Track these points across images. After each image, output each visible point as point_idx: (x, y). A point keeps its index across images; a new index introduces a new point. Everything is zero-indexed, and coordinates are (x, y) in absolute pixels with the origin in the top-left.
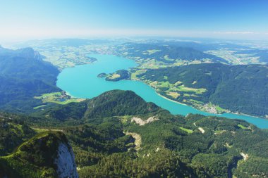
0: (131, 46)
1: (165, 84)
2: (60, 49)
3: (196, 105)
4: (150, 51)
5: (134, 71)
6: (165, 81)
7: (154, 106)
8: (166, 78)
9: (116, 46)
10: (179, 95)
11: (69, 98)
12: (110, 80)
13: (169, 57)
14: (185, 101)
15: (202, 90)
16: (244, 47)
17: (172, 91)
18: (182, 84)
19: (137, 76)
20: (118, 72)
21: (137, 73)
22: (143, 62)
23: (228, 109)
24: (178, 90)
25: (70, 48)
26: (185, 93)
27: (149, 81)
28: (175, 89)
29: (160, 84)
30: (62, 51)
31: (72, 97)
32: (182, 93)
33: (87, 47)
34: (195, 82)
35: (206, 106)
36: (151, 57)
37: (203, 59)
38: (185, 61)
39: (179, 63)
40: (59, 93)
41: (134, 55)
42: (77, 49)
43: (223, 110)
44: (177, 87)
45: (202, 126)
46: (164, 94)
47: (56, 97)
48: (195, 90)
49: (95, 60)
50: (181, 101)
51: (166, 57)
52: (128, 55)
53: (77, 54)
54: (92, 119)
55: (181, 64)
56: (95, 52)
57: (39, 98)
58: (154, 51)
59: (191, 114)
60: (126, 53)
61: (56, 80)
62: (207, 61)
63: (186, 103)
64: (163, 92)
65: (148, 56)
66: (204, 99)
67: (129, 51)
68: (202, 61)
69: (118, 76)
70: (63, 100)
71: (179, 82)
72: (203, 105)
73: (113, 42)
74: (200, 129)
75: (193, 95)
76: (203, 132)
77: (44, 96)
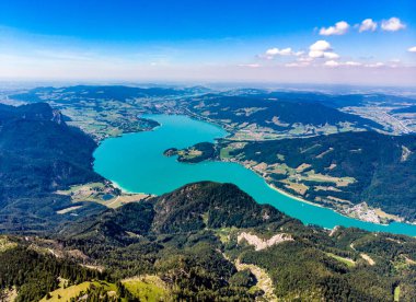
0: (215, 101)
1: (280, 169)
2: (93, 104)
3: (339, 206)
4: (247, 110)
5: (225, 145)
6: (280, 162)
7: (273, 210)
8: (281, 157)
9: (188, 100)
10: (308, 188)
11: (118, 192)
12: (185, 161)
13: (281, 120)
14: (318, 199)
15: (347, 181)
17: (294, 181)
18: (308, 170)
19: (231, 153)
20: (198, 147)
21: (230, 148)
22: (236, 129)
24: (305, 178)
25: (111, 103)
26: (318, 184)
27: (253, 162)
28: (300, 178)
29: (272, 169)
30: (98, 108)
31: (124, 191)
32: (312, 184)
33: (138, 101)
34: (333, 166)
35: (359, 208)
36: (250, 120)
38: (308, 127)
39: (299, 131)
40: (100, 185)
41: (222, 116)
42: (124, 105)
43: (390, 217)
44: (302, 173)
46: (280, 186)
47: (96, 192)
48: (334, 180)
50: (312, 199)
51: (275, 120)
52: (209, 116)
53: (124, 112)
55: (302, 132)
56: (155, 111)
57: (65, 193)
58: (256, 110)
60: (207, 113)
61: (92, 159)
62: (347, 127)
63: (321, 203)
64: (278, 180)
65: (243, 119)
66: (351, 195)
67: (212, 109)
68: (339, 127)
69: (199, 153)
71: (305, 166)
72: (351, 207)
73: (182, 92)
75: (331, 188)
76: (373, 262)
77: (75, 190)
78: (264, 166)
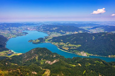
1: (61, 44)
2: (8, 28)
3: (77, 52)
4: (54, 28)
6: (62, 42)
8: (62, 40)
9: (37, 26)
10: (69, 48)
11: (13, 53)
12: (35, 43)
16: (97, 25)
17: (65, 47)
18: (69, 44)
19: (48, 40)
20: (39, 39)
21: (48, 39)
22: (51, 34)
24: (68, 46)
25: (14, 28)
26: (71, 47)
27: (54, 43)
29: (59, 44)
30: (9, 30)
33: (22, 27)
34: (75, 42)
35: (82, 52)
36: (54, 31)
37: (79, 31)
38: (70, 32)
39: (68, 33)
40: (7, 51)
41: (47, 30)
44: (67, 45)
47: (6, 54)
49: (27, 33)
50: (69, 51)
51: (61, 31)
52: (43, 31)
53: (17, 31)
56: (27, 30)
62: (81, 32)
63: (72, 52)
67: (44, 29)
68: (78, 32)
69: (39, 41)
70: (10, 55)
72: (80, 52)
73: (36, 24)
74: (79, 64)
75: (75, 48)
78: (57, 43)
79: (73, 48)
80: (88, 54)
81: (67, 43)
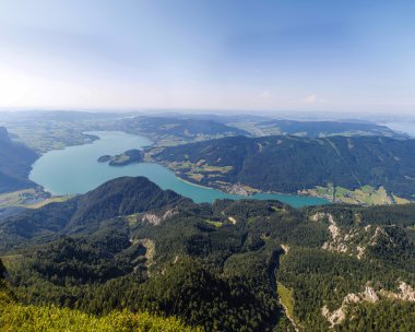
1: (186, 165)
5: (148, 151)
6: (186, 160)
7: (172, 194)
8: (186, 156)
10: (203, 176)
11: (48, 195)
12: (116, 164)
13: (190, 132)
14: (210, 183)
15: (229, 168)
17: (195, 173)
18: (204, 164)
19: (152, 156)
20: (127, 153)
21: (152, 153)
22: (159, 139)
23: (258, 188)
24: (201, 170)
26: (210, 173)
27: (167, 162)
28: (198, 170)
29: (180, 165)
32: (206, 174)
34: (219, 159)
35: (235, 187)
36: (170, 132)
38: (206, 135)
40: (31, 191)
41: (149, 131)
43: (254, 190)
45: (233, 215)
46: (185, 177)
47: (25, 197)
48: (220, 169)
50: (206, 184)
51: (186, 132)
54: (83, 226)
58: (173, 126)
59: (218, 200)
62: (230, 134)
63: (211, 186)
64: (184, 174)
65: (164, 132)
66: (231, 179)
68: (225, 135)
69: (128, 158)
71: (202, 161)
72: (231, 186)
74: (231, 219)
75: (219, 175)
76: (234, 222)
78: (175, 163)
79: (213, 176)
80: (250, 190)
81: (199, 163)
